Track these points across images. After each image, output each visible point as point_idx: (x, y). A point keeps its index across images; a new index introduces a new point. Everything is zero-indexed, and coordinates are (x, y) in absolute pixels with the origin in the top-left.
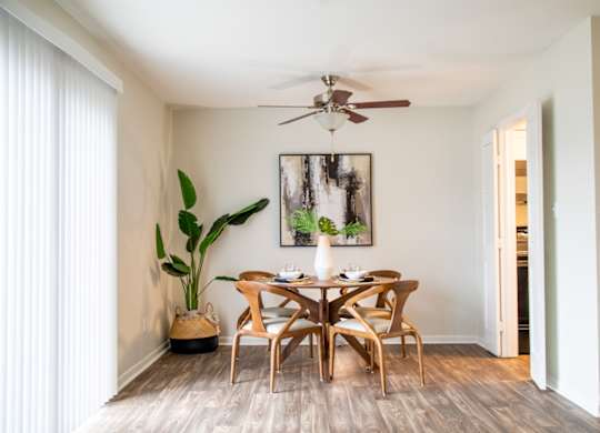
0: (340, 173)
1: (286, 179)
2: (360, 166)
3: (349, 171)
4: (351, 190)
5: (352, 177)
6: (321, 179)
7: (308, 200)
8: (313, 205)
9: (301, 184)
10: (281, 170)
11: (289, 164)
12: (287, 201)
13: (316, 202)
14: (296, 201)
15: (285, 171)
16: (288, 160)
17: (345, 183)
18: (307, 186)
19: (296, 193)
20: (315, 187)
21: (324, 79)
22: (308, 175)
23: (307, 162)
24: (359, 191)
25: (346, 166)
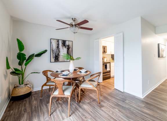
0: (66, 45)
1: (52, 45)
2: (70, 44)
3: (68, 44)
4: (68, 49)
5: (68, 46)
6: (62, 45)
7: (58, 51)
8: (59, 52)
9: (56, 47)
10: (51, 43)
11: (53, 41)
12: (53, 51)
13: (60, 51)
14: (55, 51)
15: (52, 43)
16: (53, 40)
17: (67, 47)
18: (58, 47)
19: (55, 49)
20: (60, 48)
21: (73, 19)
22: (58, 44)
23: (58, 41)
24: (70, 49)
25: (67, 43)
